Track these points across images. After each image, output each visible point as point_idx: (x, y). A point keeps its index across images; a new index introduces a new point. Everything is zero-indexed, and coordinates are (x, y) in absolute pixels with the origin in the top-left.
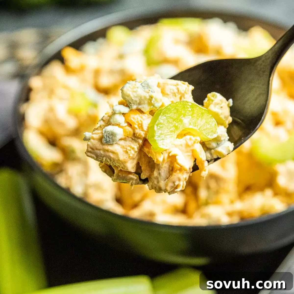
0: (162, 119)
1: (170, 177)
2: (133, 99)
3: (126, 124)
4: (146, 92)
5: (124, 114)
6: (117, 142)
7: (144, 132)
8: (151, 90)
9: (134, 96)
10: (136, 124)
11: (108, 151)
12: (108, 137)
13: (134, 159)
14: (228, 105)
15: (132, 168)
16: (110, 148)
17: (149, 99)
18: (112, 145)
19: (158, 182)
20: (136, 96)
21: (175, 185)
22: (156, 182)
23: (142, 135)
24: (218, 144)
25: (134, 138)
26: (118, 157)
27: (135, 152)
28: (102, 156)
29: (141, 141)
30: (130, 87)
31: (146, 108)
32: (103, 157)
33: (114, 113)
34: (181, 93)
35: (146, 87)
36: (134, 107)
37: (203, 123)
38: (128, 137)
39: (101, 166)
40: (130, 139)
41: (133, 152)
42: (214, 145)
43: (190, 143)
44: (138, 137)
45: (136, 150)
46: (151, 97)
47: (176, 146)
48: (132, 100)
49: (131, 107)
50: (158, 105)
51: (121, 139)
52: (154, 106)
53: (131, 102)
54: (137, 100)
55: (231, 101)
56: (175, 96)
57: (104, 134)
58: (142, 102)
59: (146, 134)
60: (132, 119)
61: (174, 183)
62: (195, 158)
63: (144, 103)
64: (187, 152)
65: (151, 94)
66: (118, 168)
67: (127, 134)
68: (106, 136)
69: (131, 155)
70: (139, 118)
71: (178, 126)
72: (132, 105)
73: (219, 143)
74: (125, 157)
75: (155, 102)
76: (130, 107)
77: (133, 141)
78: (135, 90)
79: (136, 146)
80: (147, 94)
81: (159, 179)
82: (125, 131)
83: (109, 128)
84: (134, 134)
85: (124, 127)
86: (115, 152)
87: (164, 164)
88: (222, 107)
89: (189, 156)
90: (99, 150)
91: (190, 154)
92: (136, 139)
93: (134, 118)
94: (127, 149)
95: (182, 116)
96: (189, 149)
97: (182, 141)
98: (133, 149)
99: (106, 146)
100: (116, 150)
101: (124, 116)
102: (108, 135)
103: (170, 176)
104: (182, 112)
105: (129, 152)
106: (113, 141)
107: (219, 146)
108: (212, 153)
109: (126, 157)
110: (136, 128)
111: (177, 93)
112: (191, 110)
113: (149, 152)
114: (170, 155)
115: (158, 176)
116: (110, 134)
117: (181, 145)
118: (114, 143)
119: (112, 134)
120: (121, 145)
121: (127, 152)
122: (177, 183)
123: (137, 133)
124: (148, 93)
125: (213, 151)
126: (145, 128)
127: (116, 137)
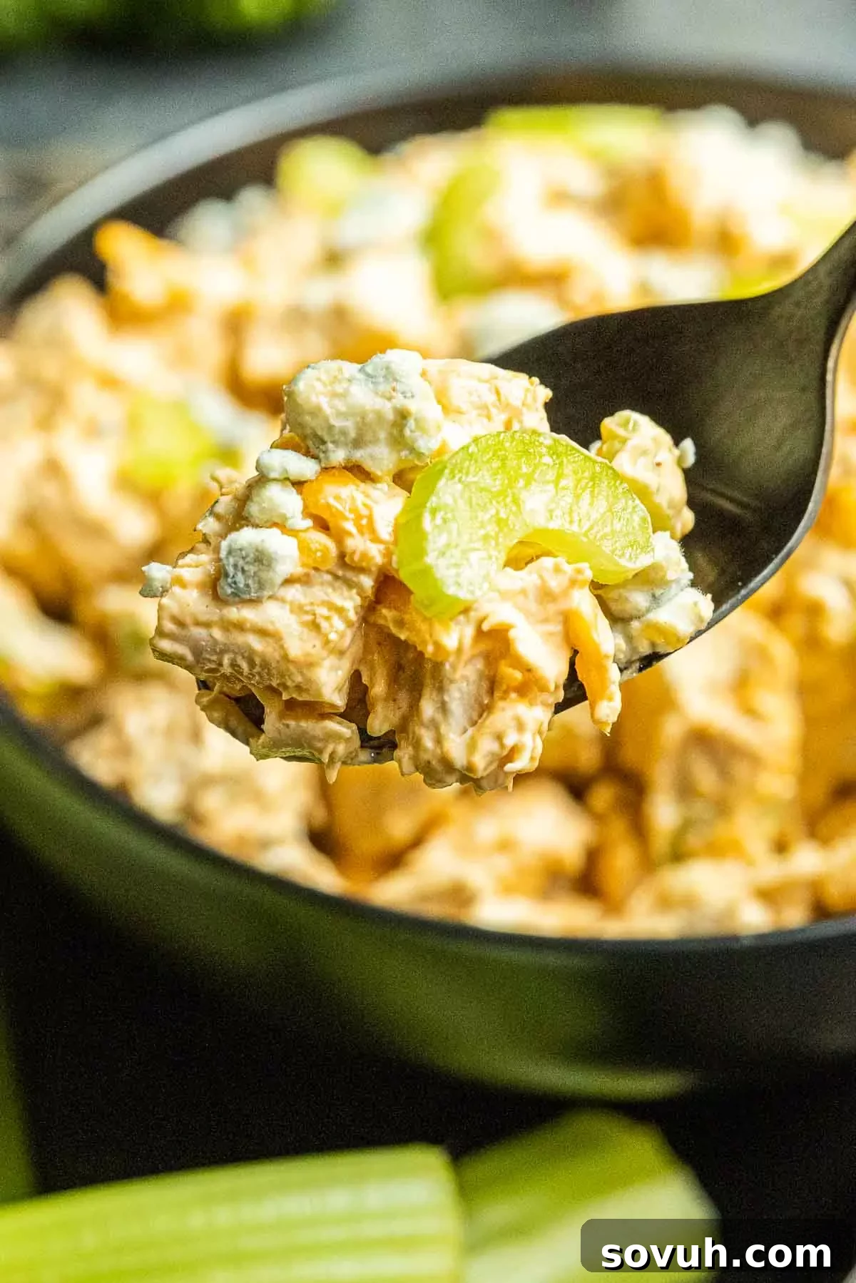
0: (447, 492)
1: (485, 720)
2: (333, 421)
3: (309, 523)
4: (383, 396)
5: (298, 484)
6: (276, 589)
7: (382, 547)
8: (398, 387)
9: (339, 414)
10: (346, 519)
11: (240, 627)
12: (243, 571)
13: (341, 653)
14: (680, 460)
15: (336, 688)
16: (247, 614)
17: (394, 424)
18: (255, 602)
19: (439, 741)
20: (343, 409)
21: (502, 746)
22: (428, 743)
23: (373, 558)
24: (654, 596)
25: (340, 573)
26: (282, 647)
27: (349, 624)
28: (218, 650)
29: (368, 582)
30: (319, 379)
31: (382, 458)
32: (222, 652)
33: (262, 479)
34: (507, 407)
35: (381, 380)
36: (338, 456)
37: (597, 511)
38: (316, 569)
39: (205, 700)
40: (328, 577)
41: (339, 624)
42: (639, 599)
43: (555, 583)
44: (358, 565)
45: (352, 616)
46: (403, 416)
47: (505, 595)
48: (331, 428)
49: (327, 458)
50: (427, 445)
51: (288, 581)
52: (412, 450)
53: (326, 438)
54: (350, 425)
55: (688, 444)
56: (489, 418)
57: (225, 562)
58: (369, 437)
59: (388, 554)
60: (332, 501)
61: (499, 738)
62: (572, 648)
63: (376, 441)
64: (546, 620)
65: (399, 401)
66: (281, 694)
67: (315, 560)
68: (235, 566)
69: (333, 636)
70: (360, 499)
71: (508, 518)
72: (330, 446)
73: (658, 592)
74: (308, 647)
75: (418, 434)
76: (322, 455)
77: (338, 584)
78: (339, 389)
79: (350, 603)
80: (386, 402)
81: (443, 729)
82: (304, 548)
83: (246, 537)
84: (342, 556)
85: (301, 534)
86: (270, 628)
87: (462, 664)
88: (658, 464)
89: (551, 634)
90: (207, 625)
91: (557, 628)
92: (350, 575)
93: (337, 498)
94: (317, 612)
95: (521, 483)
96: (552, 608)
97: (526, 578)
98: (340, 611)
99: (234, 609)
100: (272, 623)
101: (300, 492)
102: (241, 563)
103: (485, 715)
104: (520, 468)
105: (324, 625)
106: (261, 586)
107: (659, 607)
108: (634, 633)
109: (314, 646)
110: (350, 534)
111: (494, 406)
112: (552, 464)
113: (401, 623)
114: (485, 627)
115: (439, 717)
116: (248, 559)
117: (524, 592)
118: (266, 593)
119: (258, 557)
120: (292, 603)
121: (315, 626)
122: (510, 740)
123: (354, 552)
124: (390, 399)
125: (635, 624)
126: (385, 532)
127: (274, 571)
